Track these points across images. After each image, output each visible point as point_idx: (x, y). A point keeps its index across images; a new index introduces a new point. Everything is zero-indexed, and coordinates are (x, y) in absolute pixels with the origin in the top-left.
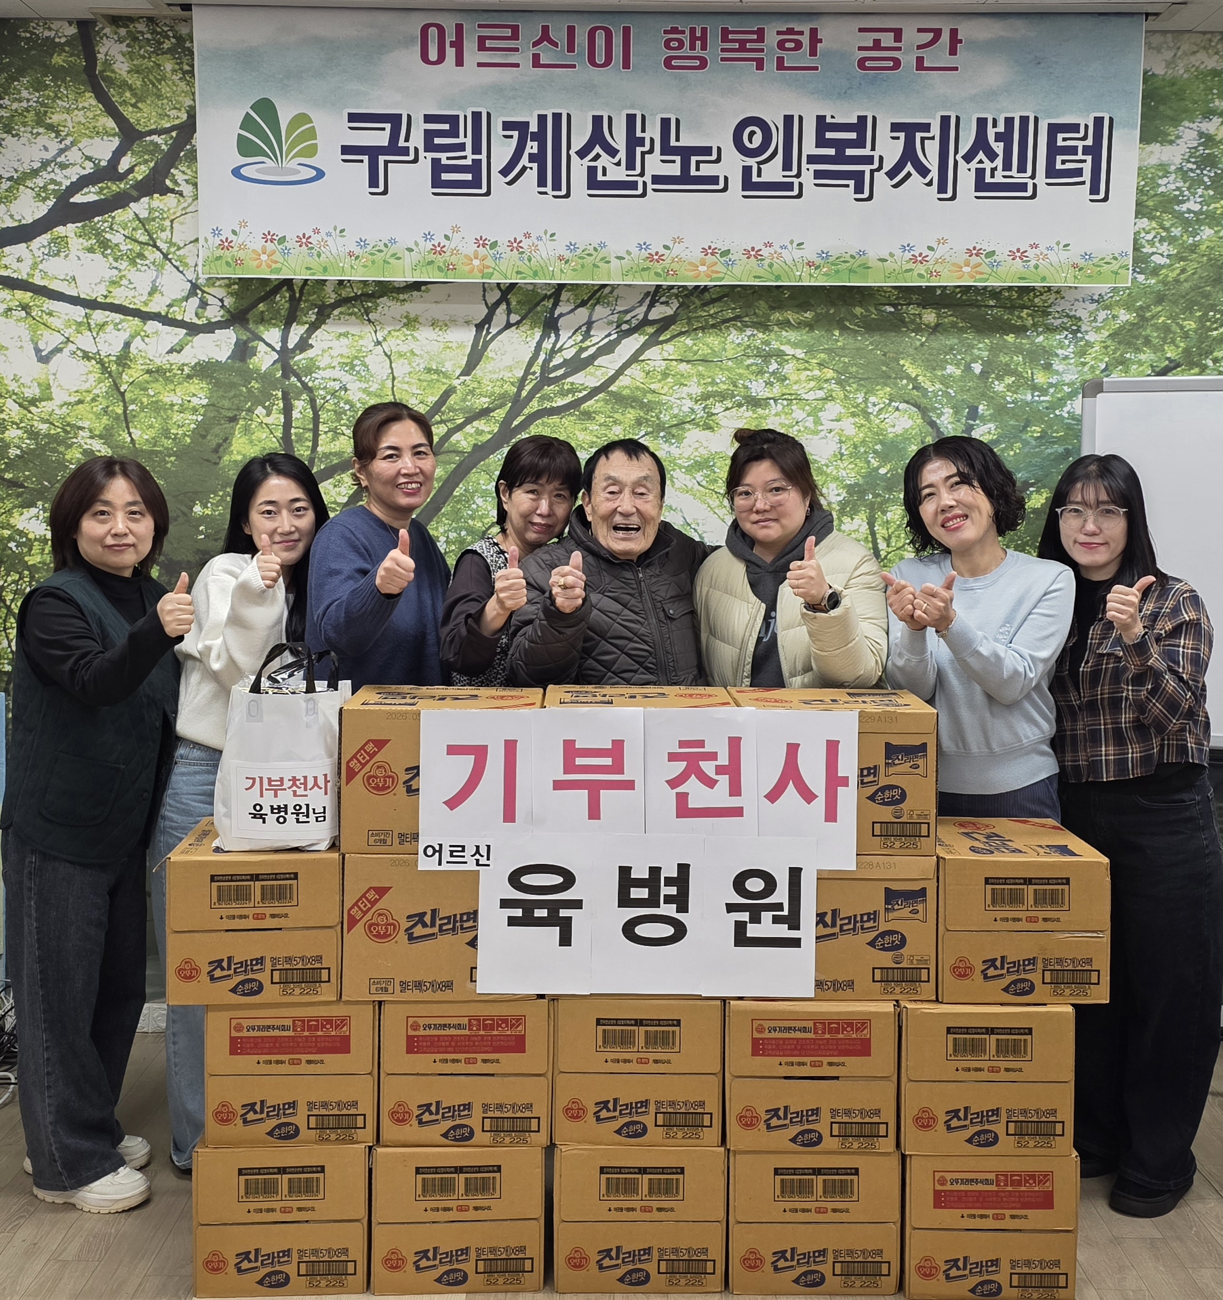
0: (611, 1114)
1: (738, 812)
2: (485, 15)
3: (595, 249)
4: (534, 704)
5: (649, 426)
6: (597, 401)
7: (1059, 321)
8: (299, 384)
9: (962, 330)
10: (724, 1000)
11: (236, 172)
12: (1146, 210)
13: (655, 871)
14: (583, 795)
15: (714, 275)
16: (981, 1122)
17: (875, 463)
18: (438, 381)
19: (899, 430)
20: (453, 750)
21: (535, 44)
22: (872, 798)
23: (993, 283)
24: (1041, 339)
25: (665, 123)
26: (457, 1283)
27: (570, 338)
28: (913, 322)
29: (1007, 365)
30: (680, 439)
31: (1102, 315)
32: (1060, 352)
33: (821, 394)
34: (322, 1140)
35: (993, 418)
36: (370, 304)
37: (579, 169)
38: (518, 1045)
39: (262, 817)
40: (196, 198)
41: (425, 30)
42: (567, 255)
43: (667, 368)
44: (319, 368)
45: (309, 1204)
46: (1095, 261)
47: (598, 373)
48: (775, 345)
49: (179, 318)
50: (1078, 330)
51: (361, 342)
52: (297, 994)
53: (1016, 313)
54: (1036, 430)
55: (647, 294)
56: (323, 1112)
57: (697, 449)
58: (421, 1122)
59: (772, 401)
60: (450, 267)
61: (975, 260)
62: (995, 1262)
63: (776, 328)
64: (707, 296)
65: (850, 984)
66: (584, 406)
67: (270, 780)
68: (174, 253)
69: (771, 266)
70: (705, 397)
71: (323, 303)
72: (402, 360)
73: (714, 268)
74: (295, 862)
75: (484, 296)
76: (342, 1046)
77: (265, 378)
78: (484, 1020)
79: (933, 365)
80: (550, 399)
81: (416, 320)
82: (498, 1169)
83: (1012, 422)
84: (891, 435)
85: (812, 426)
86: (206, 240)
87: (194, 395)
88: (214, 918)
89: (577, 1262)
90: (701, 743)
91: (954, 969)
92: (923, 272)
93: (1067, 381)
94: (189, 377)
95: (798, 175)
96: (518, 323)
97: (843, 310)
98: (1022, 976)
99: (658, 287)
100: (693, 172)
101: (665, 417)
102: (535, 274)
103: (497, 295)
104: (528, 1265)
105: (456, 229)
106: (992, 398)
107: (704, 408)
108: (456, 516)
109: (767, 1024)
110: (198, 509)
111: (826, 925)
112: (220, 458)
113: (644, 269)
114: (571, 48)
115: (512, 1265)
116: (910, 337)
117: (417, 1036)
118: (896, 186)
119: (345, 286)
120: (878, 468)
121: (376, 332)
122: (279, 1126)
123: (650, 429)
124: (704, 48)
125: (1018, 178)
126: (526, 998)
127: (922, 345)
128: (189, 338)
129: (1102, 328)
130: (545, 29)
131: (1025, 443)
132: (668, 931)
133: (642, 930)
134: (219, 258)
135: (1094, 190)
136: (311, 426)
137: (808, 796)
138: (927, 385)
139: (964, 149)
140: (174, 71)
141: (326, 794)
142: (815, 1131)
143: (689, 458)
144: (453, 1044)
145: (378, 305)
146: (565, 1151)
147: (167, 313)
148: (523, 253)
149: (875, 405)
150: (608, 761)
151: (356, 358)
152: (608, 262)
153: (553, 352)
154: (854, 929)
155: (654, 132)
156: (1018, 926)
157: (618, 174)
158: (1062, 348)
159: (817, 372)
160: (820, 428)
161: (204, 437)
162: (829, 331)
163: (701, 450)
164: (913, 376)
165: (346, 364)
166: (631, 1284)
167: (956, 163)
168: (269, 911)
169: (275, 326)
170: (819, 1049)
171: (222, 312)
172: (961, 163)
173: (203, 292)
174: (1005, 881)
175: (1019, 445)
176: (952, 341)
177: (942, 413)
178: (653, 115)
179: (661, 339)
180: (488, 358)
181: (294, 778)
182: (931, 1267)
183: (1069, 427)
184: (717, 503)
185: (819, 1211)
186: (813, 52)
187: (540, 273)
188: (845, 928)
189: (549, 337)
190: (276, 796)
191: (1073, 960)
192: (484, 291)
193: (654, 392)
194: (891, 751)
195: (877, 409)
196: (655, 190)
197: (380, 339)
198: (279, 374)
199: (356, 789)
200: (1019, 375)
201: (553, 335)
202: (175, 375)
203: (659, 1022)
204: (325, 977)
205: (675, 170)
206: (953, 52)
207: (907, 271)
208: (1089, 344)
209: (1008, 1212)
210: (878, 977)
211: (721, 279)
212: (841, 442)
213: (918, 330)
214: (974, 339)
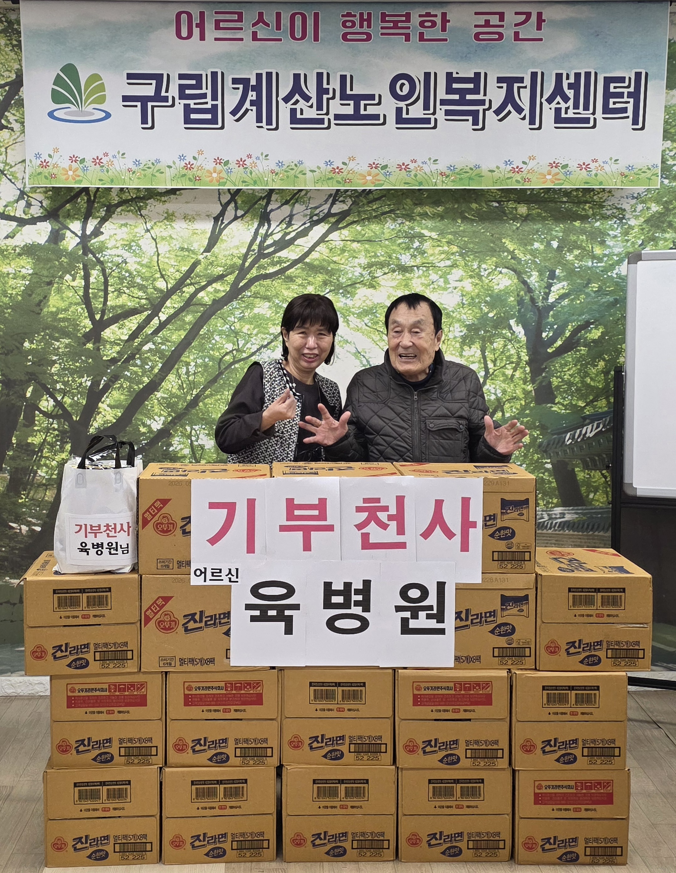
0: (320, 745)
1: (402, 545)
2: (221, 5)
3: (296, 165)
4: (265, 475)
5: (332, 286)
6: (296, 269)
7: (611, 212)
8: (94, 259)
9: (544, 219)
10: (394, 670)
11: (51, 115)
12: (669, 135)
13: (348, 585)
14: (299, 535)
15: (377, 182)
16: (565, 748)
17: (486, 310)
18: (188, 256)
19: (502, 287)
20: (213, 506)
21: (254, 25)
22: (492, 535)
23: (567, 186)
24: (598, 224)
25: (343, 78)
26: (219, 856)
27: (278, 226)
28: (511, 213)
29: (575, 242)
30: (353, 295)
31: (640, 207)
32: (611, 233)
33: (449, 263)
34: (128, 764)
35: (566, 278)
36: (142, 204)
37: (285, 110)
38: (258, 700)
39: (87, 551)
40: (23, 132)
41: (178, 15)
42: (277, 169)
43: (344, 246)
44: (107, 248)
45: (121, 805)
46: (635, 170)
47: (297, 250)
48: (417, 229)
49: (12, 214)
50: (623, 218)
51: (136, 230)
52: (112, 668)
53: (582, 206)
54: (595, 286)
55: (330, 195)
56: (129, 745)
57: (364, 301)
58: (194, 751)
59: (415, 268)
60: (197, 179)
61: (555, 170)
62: (575, 840)
63: (418, 218)
64: (371, 196)
65: (478, 658)
66: (288, 272)
67: (91, 526)
68: (8, 170)
69: (416, 176)
70: (370, 265)
71: (110, 203)
72: (164, 242)
73: (377, 178)
74: (109, 580)
75: (219, 198)
76: (142, 701)
77: (71, 255)
78: (235, 684)
79: (525, 242)
80: (265, 268)
81: (173, 215)
82: (246, 781)
83: (578, 281)
84: (496, 291)
85: (443, 285)
86: (31, 161)
87: (23, 267)
88: (55, 618)
89: (298, 842)
90: (378, 500)
91: (547, 648)
92: (519, 179)
93: (616, 253)
94: (20, 255)
95: (434, 113)
96: (243, 216)
97: (464, 205)
98: (593, 653)
99: (338, 191)
100: (362, 112)
101: (343, 280)
102: (255, 183)
103: (228, 197)
104: (265, 844)
105: (201, 152)
106: (565, 264)
107: (370, 273)
108: (202, 348)
109: (423, 685)
110: (27, 344)
111: (461, 620)
112: (41, 310)
113: (329, 179)
114: (278, 28)
115: (255, 844)
116: (509, 224)
117: (191, 695)
118: (500, 120)
119: (125, 192)
120: (488, 313)
121: (146, 223)
122: (100, 755)
123: (332, 288)
124: (369, 26)
125: (584, 114)
126: (263, 669)
127: (518, 228)
128: (19, 228)
129: (640, 216)
130: (261, 14)
131: (588, 295)
132: (356, 624)
133: (339, 624)
134: (40, 174)
135: (635, 122)
136: (103, 288)
137: (450, 535)
138: (521, 256)
139: (547, 94)
140: (6, 45)
141: (129, 535)
142: (455, 755)
143: (359, 308)
144: (215, 699)
145: (147, 205)
146: (289, 770)
147: (4, 211)
148: (246, 168)
149: (485, 270)
150: (316, 513)
151: (133, 241)
152: (305, 174)
153: (266, 236)
154: (480, 622)
155: (335, 84)
156: (591, 620)
157: (311, 113)
158: (612, 230)
159: (446, 248)
160: (448, 286)
161: (30, 295)
162: (454, 220)
163: (367, 302)
164: (512, 250)
165: (126, 245)
166: (334, 856)
167: (541, 104)
168: (92, 613)
169: (77, 219)
170: (458, 701)
171: (41, 211)
172: (545, 104)
173: (28, 196)
174: (582, 590)
175: (583, 296)
176: (538, 226)
177: (531, 275)
178: (335, 73)
179: (340, 226)
180: (222, 240)
181: (108, 524)
182: (532, 844)
183: (617, 284)
184: (378, 337)
185: (458, 807)
186: (444, 29)
187: (258, 182)
188: (474, 621)
189: (264, 226)
190: (96, 537)
191: (627, 643)
192: (219, 194)
193: (335, 262)
194: (505, 504)
195: (487, 272)
196: (336, 124)
197: (149, 228)
198: (81, 252)
199: (149, 532)
200: (584, 249)
201: (266, 224)
202: (10, 253)
203: (351, 684)
204: (130, 656)
205: (349, 110)
206: (539, 28)
207: (508, 178)
208: (631, 228)
209: (583, 807)
210: (496, 654)
211: (382, 185)
212: (463, 295)
213: (515, 219)
214: (552, 224)
